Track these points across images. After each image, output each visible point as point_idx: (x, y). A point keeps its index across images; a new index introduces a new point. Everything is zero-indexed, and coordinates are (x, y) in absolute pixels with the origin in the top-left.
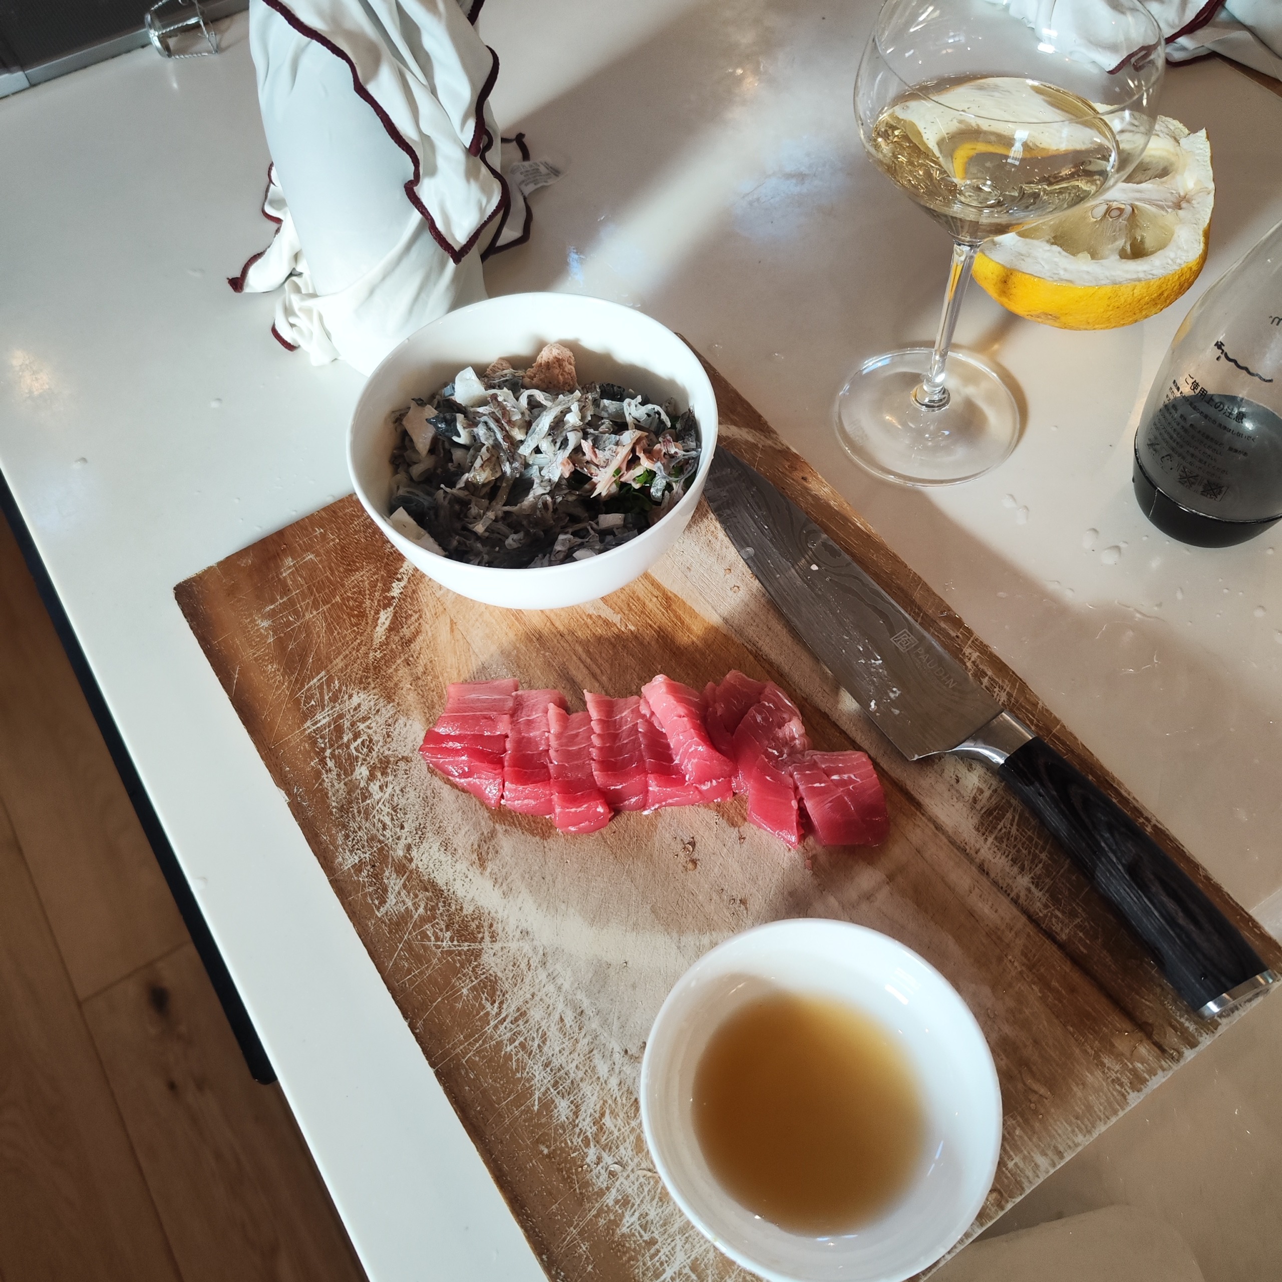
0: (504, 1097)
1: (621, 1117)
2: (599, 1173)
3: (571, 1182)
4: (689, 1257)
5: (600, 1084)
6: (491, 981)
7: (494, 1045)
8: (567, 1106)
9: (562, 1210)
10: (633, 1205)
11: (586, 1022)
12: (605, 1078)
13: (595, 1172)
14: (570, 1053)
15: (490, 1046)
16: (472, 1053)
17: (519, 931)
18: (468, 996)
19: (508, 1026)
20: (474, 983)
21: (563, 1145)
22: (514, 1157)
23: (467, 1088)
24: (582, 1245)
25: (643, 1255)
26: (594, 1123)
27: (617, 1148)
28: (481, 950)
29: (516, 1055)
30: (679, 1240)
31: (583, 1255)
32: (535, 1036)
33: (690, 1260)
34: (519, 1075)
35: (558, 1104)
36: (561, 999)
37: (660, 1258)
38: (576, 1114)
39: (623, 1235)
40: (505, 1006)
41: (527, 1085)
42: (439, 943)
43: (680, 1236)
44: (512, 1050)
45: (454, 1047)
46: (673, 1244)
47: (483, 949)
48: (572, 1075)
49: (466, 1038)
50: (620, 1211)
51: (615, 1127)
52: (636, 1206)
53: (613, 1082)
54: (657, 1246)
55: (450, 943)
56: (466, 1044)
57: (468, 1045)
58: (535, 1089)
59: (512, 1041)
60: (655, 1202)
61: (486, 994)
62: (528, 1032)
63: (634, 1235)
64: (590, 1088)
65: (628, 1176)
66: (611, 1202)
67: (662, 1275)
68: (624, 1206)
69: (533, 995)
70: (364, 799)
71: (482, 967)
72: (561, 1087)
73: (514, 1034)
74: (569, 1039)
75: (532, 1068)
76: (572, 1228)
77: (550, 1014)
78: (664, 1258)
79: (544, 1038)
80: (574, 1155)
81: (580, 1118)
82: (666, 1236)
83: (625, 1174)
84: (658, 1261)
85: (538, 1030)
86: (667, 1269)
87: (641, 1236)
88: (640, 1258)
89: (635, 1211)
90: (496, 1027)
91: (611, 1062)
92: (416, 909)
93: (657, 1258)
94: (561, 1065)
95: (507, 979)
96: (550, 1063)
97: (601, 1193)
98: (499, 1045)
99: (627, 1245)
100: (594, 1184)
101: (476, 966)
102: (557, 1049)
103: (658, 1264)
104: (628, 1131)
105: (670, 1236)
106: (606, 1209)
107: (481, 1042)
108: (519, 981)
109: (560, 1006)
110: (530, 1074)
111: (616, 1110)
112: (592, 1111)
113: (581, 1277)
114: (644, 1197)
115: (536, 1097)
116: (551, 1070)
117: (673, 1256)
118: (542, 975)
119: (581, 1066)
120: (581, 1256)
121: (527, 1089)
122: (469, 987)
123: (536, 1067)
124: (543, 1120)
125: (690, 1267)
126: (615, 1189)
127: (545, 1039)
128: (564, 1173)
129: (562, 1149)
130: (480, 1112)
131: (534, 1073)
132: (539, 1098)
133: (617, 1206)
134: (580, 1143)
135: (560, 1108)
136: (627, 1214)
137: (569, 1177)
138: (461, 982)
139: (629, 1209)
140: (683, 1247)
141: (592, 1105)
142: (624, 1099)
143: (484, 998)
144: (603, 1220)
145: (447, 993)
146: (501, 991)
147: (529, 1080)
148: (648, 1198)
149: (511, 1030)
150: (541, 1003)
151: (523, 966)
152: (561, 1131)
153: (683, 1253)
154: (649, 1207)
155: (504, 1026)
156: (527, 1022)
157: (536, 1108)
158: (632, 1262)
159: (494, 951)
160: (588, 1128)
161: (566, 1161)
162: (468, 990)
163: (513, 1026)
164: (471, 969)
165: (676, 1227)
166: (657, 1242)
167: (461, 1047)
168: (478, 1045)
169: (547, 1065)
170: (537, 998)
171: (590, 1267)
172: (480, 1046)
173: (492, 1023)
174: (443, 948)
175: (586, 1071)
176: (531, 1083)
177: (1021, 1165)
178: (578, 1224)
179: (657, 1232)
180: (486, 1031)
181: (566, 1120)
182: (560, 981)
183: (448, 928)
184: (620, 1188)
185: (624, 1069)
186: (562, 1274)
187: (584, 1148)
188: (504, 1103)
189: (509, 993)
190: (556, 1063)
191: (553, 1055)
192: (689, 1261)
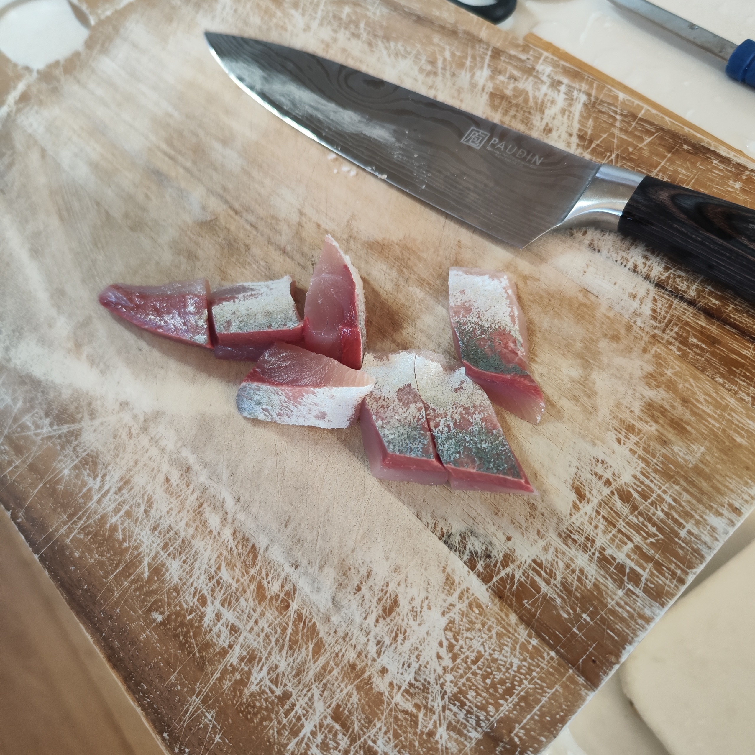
0: (111, 570)
1: (239, 567)
2: (220, 631)
3: (190, 646)
4: (330, 706)
5: (213, 537)
6: (92, 457)
7: (99, 520)
8: (179, 567)
9: (182, 679)
10: (260, 659)
11: (194, 478)
12: (218, 529)
13: (215, 630)
14: (179, 512)
15: (94, 521)
16: (76, 531)
17: (118, 404)
18: (70, 476)
19: (112, 497)
20: (76, 462)
21: (178, 608)
22: (125, 632)
23: (73, 568)
24: (207, 714)
25: (277, 713)
26: (210, 579)
27: (237, 600)
28: (80, 429)
29: (122, 524)
30: (315, 689)
31: (208, 725)
32: (141, 501)
33: (331, 708)
34: (126, 545)
35: (169, 567)
36: (166, 459)
37: (296, 713)
38: (190, 573)
39: (252, 695)
40: (107, 478)
41: (136, 553)
42: (39, 431)
43: (317, 684)
44: (117, 521)
45: (57, 530)
46: (309, 694)
47: (83, 428)
48: (182, 534)
49: (70, 517)
50: (246, 669)
51: (233, 579)
52: (264, 660)
53: (227, 533)
54: (292, 700)
55: (50, 429)
56: (70, 523)
57: (72, 524)
58: (144, 556)
59: (116, 511)
60: (284, 652)
61: (88, 471)
62: (133, 498)
63: (264, 692)
64: (203, 543)
65: (252, 629)
66: (235, 661)
67: (300, 731)
68: (250, 662)
69: (136, 462)
71: (82, 445)
72: (172, 548)
73: (119, 504)
74: (177, 498)
75: (140, 534)
76: (194, 697)
77: (155, 478)
78: (300, 712)
79: (150, 503)
80: (191, 617)
81: (194, 577)
82: (301, 687)
83: (248, 628)
84: (294, 717)
85: (143, 495)
86: (306, 724)
87: (273, 692)
88: (273, 716)
89: (263, 665)
90: (99, 501)
91: (224, 512)
92: (15, 404)
93: (293, 713)
94: (170, 526)
95: (109, 452)
96: (158, 526)
97: (224, 653)
98: (103, 519)
99: (258, 704)
100: (215, 644)
101: (77, 445)
102: (165, 510)
103: (294, 720)
104: (248, 580)
105: (305, 686)
106: (230, 669)
107: (85, 518)
108: (121, 451)
109: (165, 467)
110: (138, 541)
111: (233, 561)
112: (207, 567)
113: (208, 750)
114: (272, 648)
115: (146, 563)
116: (160, 533)
117: (311, 708)
118: (144, 441)
119: (191, 523)
120: (206, 726)
121: (136, 557)
122: (70, 467)
123: (143, 533)
124: (155, 586)
125: (332, 717)
126: (239, 645)
127: (152, 503)
128: (181, 638)
129: (178, 614)
130: (87, 591)
131: (142, 539)
132: (149, 565)
133: (243, 664)
134: (196, 603)
135: (172, 571)
136: (255, 670)
137: (187, 642)
138: (62, 463)
139: (256, 664)
140: (321, 696)
141: (206, 561)
142: (240, 548)
143: (86, 474)
144: (228, 682)
145: (49, 477)
146: (104, 464)
147: (136, 548)
148: (276, 649)
149: (115, 500)
150: (145, 468)
151: (124, 436)
152: (174, 594)
153: (321, 703)
154: (278, 658)
155: (108, 498)
156: (131, 490)
157: (146, 575)
158: (264, 723)
159: (94, 428)
160: (204, 586)
161: (182, 625)
162: (70, 470)
163: (117, 497)
164: (71, 449)
165: (311, 674)
166: (291, 695)
167: (65, 527)
168: (82, 522)
169: (155, 529)
170: (141, 464)
171: (218, 737)
172: (85, 523)
173: (96, 498)
174: (43, 435)
175: (198, 526)
176: (140, 550)
177: (695, 531)
178: (201, 691)
179: (290, 684)
180: (90, 507)
181: (179, 581)
182: (163, 443)
183: (47, 415)
184: (244, 643)
185: (238, 516)
186: (187, 750)
187: (201, 607)
188: (112, 576)
189: (112, 465)
190: (164, 525)
191: (160, 518)
192: (329, 710)
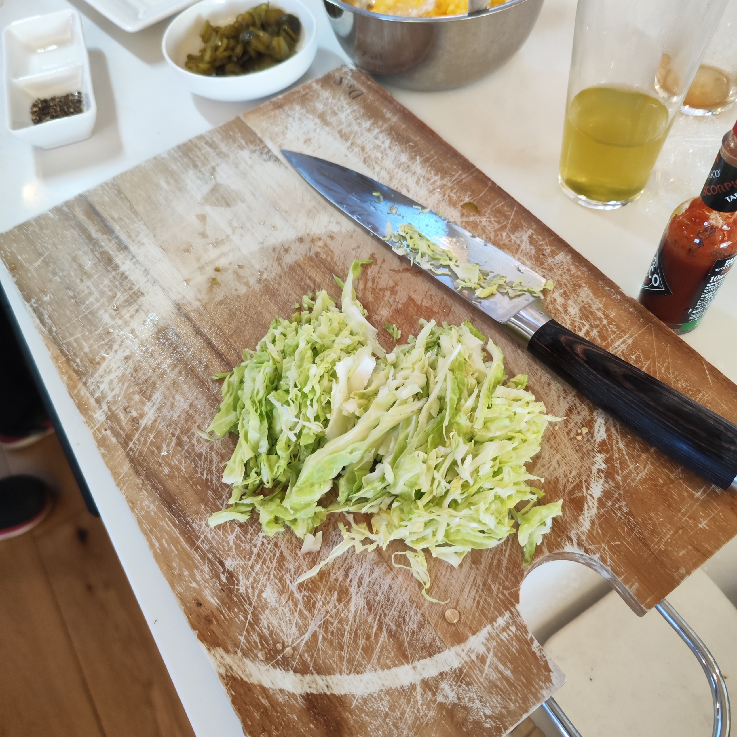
1: (373, 157)
2: (383, 138)
3: (396, 135)
7: (445, 179)
8: (401, 159)
9: (400, 126)
10: (365, 130)
16: (457, 175)
21: (402, 146)
22: (427, 140)
23: (457, 162)
24: (389, 117)
25: (360, 116)
26: (387, 154)
27: (374, 147)
28: (461, 218)
29: (432, 176)
35: (406, 160)
37: (352, 115)
39: (370, 120)
41: (424, 165)
45: (468, 177)
50: (372, 127)
70: (565, 292)
83: (370, 139)
92: (507, 234)
94: (406, 174)
96: (413, 174)
104: (369, 153)
106: (379, 128)
110: (423, 169)
112: (388, 158)
115: (418, 161)
116: (411, 172)
117: (346, 116)
120: (389, 114)
123: (420, 172)
124: (413, 153)
125: (338, 114)
126: (374, 134)
127: (416, 183)
128: (400, 137)
152: (404, 151)
153: (342, 117)
156: (428, 189)
157: (418, 157)
158: (366, 113)
160: (389, 152)
161: (400, 141)
166: (354, 119)
167: (463, 177)
171: (385, 111)
172: (452, 178)
178: (392, 122)
179: (354, 122)
180: (450, 184)
181: (402, 155)
183: (485, 227)
187: (391, 146)
188: (435, 158)
